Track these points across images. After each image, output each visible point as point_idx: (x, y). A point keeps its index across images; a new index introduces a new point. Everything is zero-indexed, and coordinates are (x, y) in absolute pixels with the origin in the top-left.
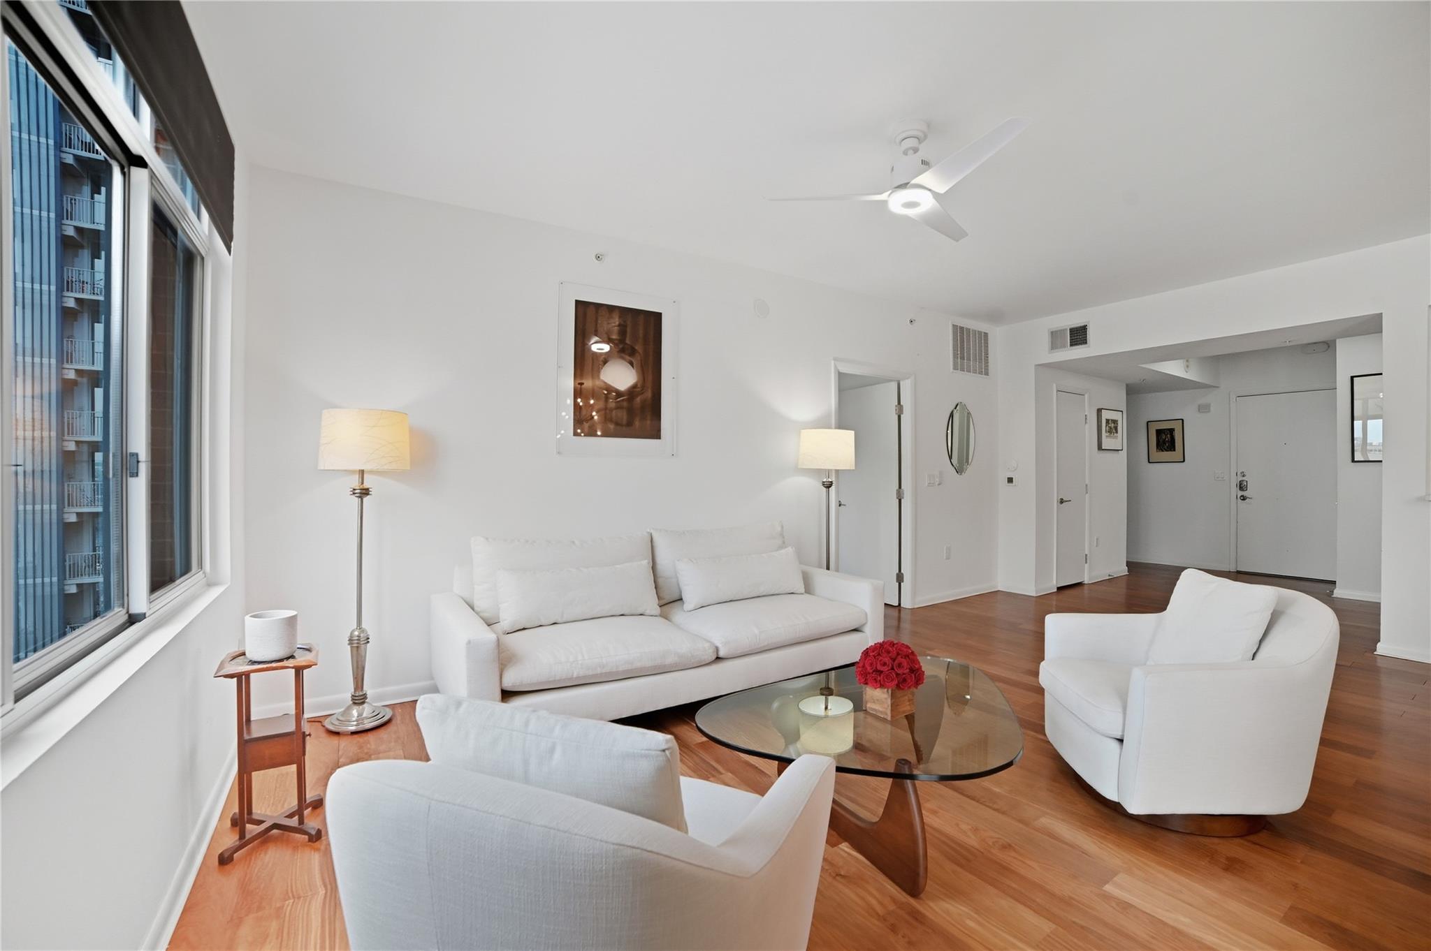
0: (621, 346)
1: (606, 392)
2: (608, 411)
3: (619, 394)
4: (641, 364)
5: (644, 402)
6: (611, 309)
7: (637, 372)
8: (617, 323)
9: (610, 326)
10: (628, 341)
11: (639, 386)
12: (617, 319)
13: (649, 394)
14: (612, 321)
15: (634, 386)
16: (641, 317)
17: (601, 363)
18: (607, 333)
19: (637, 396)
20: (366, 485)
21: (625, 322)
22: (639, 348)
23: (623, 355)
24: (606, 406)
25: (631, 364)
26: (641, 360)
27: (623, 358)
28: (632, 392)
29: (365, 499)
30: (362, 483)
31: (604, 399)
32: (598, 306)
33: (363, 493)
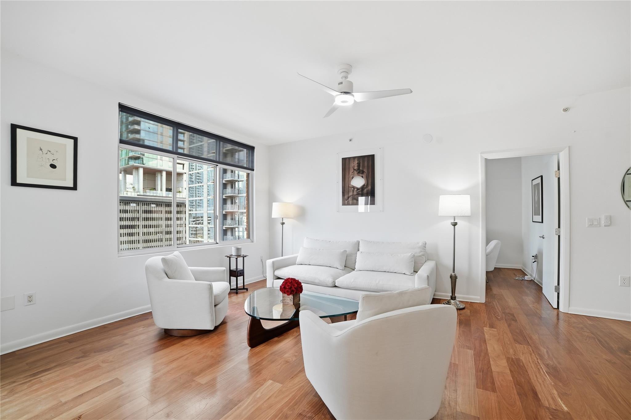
0: (358, 171)
1: (353, 189)
2: (354, 196)
3: (358, 189)
4: (366, 177)
5: (367, 191)
6: (354, 158)
7: (365, 179)
8: (357, 163)
9: (354, 164)
10: (361, 169)
11: (366, 184)
12: (357, 161)
13: (370, 188)
14: (355, 162)
15: (364, 185)
16: (366, 159)
17: (351, 179)
18: (353, 167)
19: (365, 189)
20: (284, 222)
21: (359, 162)
22: (365, 170)
23: (359, 174)
24: (353, 194)
25: (362, 177)
26: (366, 175)
27: (359, 175)
28: (363, 188)
29: (283, 225)
30: (283, 221)
31: (352, 192)
32: (349, 158)
33: (283, 224)
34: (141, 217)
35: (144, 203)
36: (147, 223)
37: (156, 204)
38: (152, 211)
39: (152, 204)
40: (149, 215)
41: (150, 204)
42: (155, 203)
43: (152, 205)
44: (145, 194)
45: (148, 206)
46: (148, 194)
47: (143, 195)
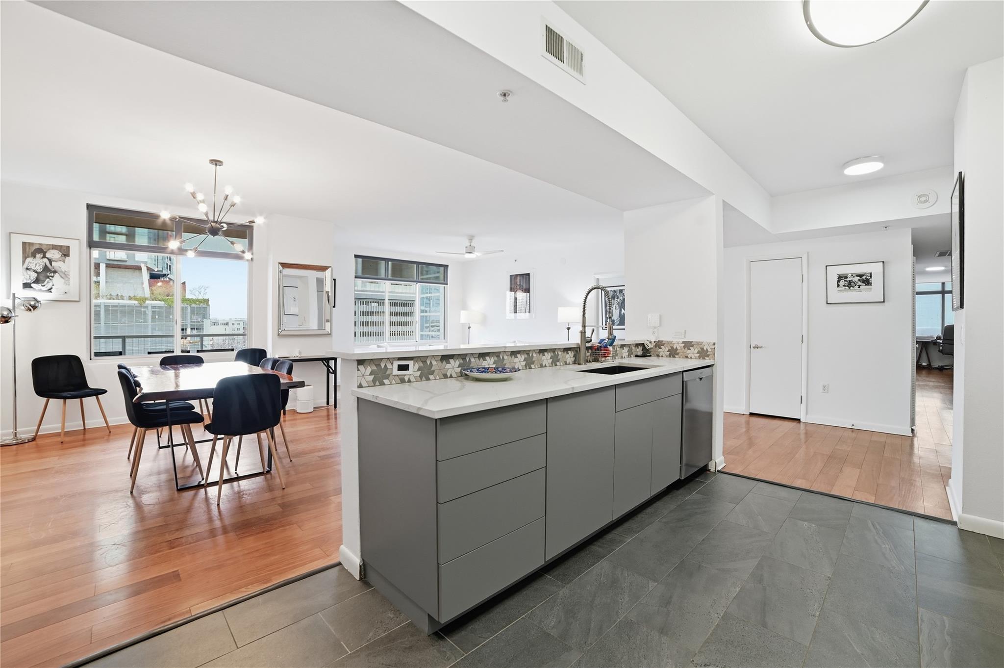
8: (519, 279)
9: (517, 280)
10: (521, 284)
18: (516, 283)
20: (470, 326)
22: (524, 286)
33: (469, 328)
34: (358, 320)
35: (363, 302)
36: (366, 329)
37: (378, 303)
38: (373, 312)
39: (373, 302)
40: (369, 319)
41: (371, 302)
42: (377, 301)
43: (373, 304)
44: (364, 289)
45: (368, 305)
46: (368, 289)
47: (362, 291)
